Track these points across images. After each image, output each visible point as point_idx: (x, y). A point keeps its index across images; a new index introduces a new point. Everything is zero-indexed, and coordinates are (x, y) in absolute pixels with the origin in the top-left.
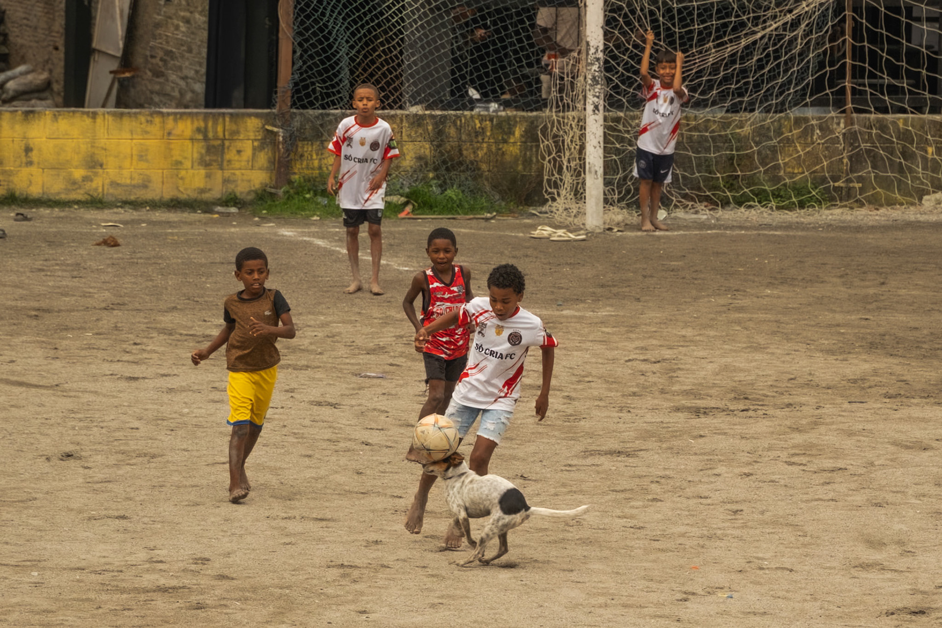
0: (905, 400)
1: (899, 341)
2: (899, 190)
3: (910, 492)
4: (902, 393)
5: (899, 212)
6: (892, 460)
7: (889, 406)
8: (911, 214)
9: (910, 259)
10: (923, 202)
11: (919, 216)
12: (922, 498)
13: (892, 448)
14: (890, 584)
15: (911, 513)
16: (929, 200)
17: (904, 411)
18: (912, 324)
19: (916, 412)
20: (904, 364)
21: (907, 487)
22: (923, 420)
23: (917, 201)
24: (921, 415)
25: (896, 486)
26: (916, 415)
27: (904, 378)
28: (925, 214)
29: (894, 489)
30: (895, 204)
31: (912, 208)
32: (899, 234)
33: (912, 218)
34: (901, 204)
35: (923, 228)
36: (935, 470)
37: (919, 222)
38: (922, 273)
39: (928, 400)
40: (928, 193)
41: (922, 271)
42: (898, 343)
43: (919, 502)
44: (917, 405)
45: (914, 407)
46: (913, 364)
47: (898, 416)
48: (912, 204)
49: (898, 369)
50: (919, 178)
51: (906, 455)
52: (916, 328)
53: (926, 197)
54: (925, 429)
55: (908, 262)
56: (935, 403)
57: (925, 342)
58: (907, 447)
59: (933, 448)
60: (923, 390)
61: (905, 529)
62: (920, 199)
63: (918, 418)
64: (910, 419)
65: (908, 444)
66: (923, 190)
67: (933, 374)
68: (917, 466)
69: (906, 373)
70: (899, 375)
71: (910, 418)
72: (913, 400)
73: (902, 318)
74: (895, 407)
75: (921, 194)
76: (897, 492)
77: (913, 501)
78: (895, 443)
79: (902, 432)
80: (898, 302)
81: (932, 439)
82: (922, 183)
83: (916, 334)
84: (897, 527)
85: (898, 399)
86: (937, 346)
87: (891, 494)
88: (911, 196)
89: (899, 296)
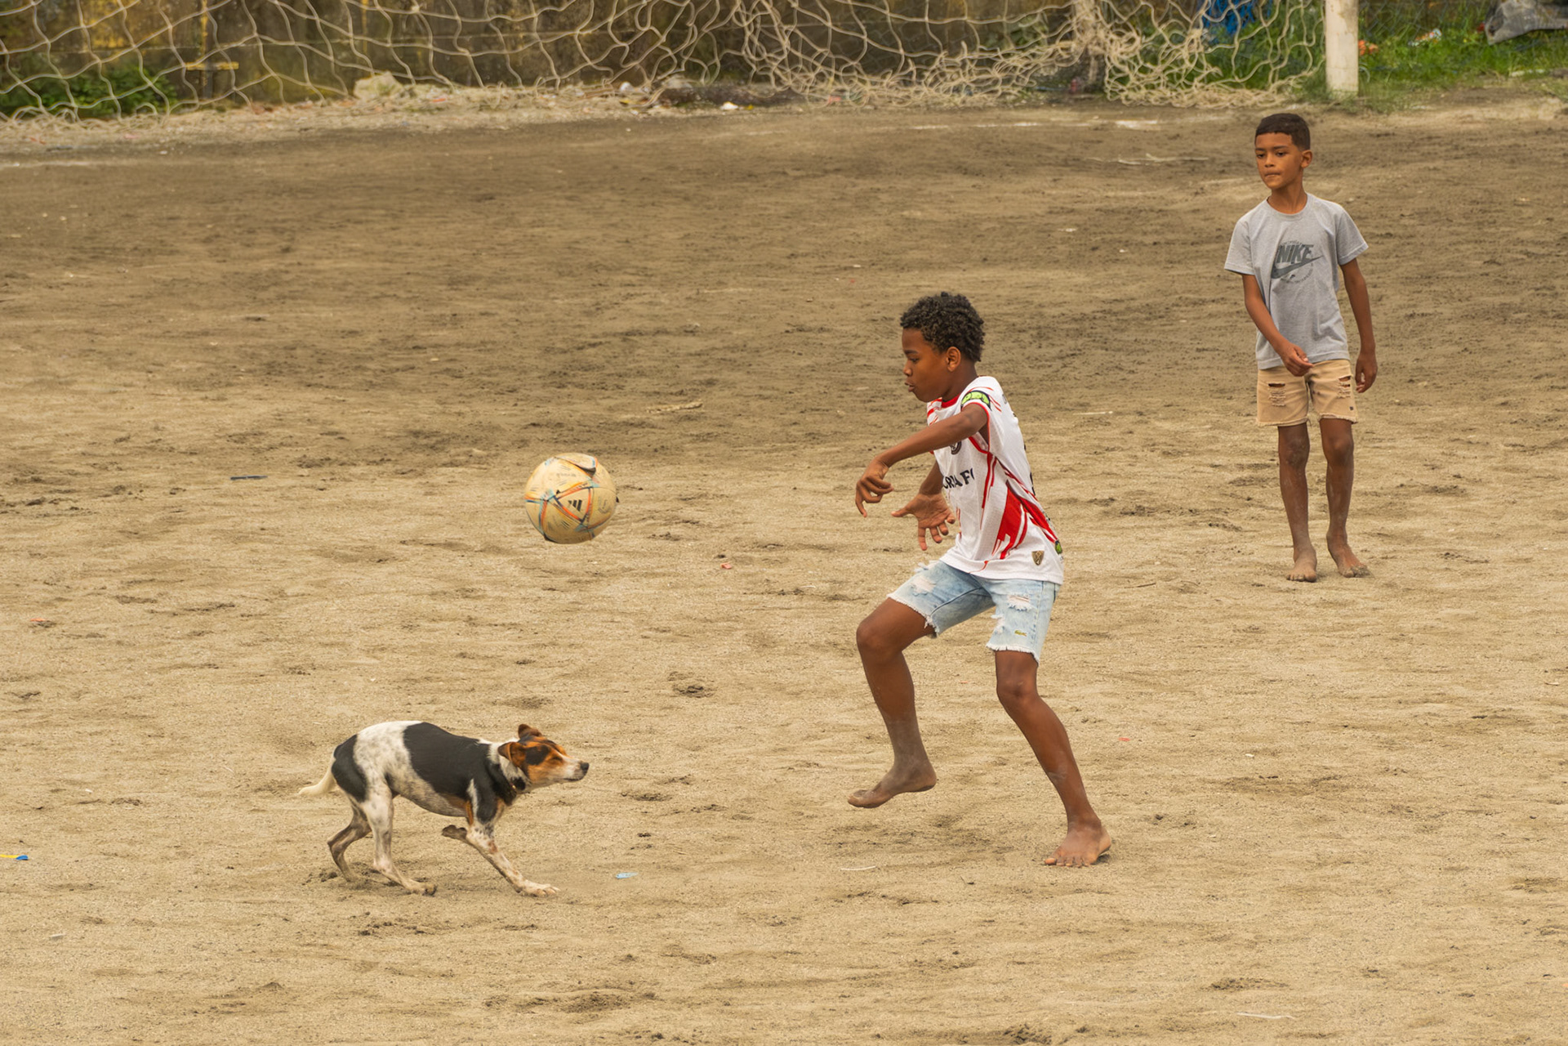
0: (338, 469)
1: (321, 357)
2: (311, 73)
3: (357, 644)
4: (333, 456)
5: (312, 114)
6: (319, 585)
7: (309, 482)
8: (333, 116)
9: (334, 202)
10: (356, 92)
11: (349, 119)
12: (378, 654)
13: (317, 562)
14: (326, 819)
15: (360, 682)
16: (367, 88)
17: (338, 491)
18: (346, 325)
19: (360, 491)
20: (334, 401)
21: (349, 633)
22: (375, 506)
23: (345, 93)
24: (371, 497)
25: (328, 633)
26: (362, 497)
27: (335, 428)
28: (361, 114)
29: (326, 640)
30: (302, 99)
31: (335, 105)
32: (314, 155)
33: (337, 123)
34: (315, 98)
35: (359, 141)
36: (401, 599)
37: (350, 130)
38: (360, 227)
39: (381, 468)
40: (366, 75)
41: (360, 222)
42: (320, 362)
43: (374, 661)
44: (362, 477)
45: (356, 482)
46: (352, 400)
47: (327, 500)
48: (336, 97)
49: (323, 412)
50: (347, 48)
51: (344, 574)
52: (353, 333)
53: (361, 83)
54: (379, 523)
55: (332, 207)
56: (396, 472)
57: (371, 358)
58: (347, 559)
59: (395, 559)
60: (372, 450)
61: (350, 713)
62: (351, 87)
63: (365, 502)
64: (349, 505)
65: (349, 553)
66: (355, 70)
67: (388, 417)
68: (365, 594)
69: (338, 417)
70: (324, 423)
71: (349, 502)
72: (353, 470)
73: (326, 313)
74: (320, 484)
75: (351, 78)
76: (332, 645)
77: (364, 660)
78: (324, 552)
79: (335, 530)
80: (316, 284)
81: (392, 542)
82: (353, 59)
83: (356, 343)
84: (334, 710)
85: (326, 469)
86: (395, 365)
87: (320, 650)
88: (333, 81)
89: (319, 272)
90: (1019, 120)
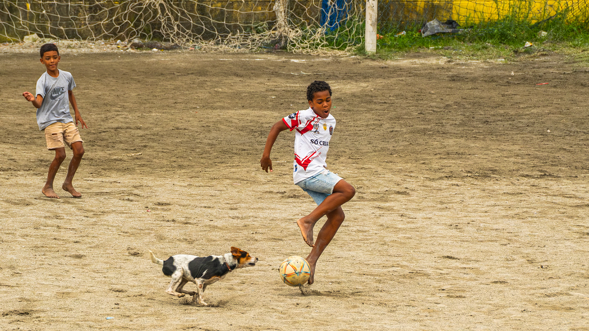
0: (13, 172)
1: (9, 133)
2: (8, 32)
3: (18, 233)
4: (12, 167)
5: (8, 47)
6: (6, 212)
7: (3, 176)
8: (16, 48)
9: (15, 78)
10: (24, 40)
11: (21, 49)
12: (25, 237)
13: (5, 204)
14: (5, 295)
15: (19, 247)
16: (28, 39)
17: (13, 180)
18: (18, 122)
19: (21, 180)
20: (13, 148)
21: (16, 230)
22: (26, 185)
23: (20, 40)
24: (25, 182)
25: (8, 229)
26: (21, 182)
27: (13, 158)
28: (26, 48)
29: (7, 232)
30: (5, 42)
31: (17, 44)
32: (8, 62)
33: (17, 51)
34: (10, 42)
35: (25, 57)
36: (34, 218)
37: (22, 53)
38: (25, 88)
39: (28, 172)
40: (27, 35)
41: (24, 86)
42: (8, 134)
43: (24, 240)
44: (22, 175)
45: (20, 177)
46: (19, 148)
47: (9, 183)
48: (17, 42)
49: (9, 152)
50: (20, 24)
51: (14, 209)
52: (20, 125)
53: (26, 37)
54: (27, 191)
55: (15, 80)
56: (34, 174)
57: (26, 134)
58: (16, 204)
59: (32, 204)
60: (26, 166)
61: (15, 258)
62: (22, 38)
63: (23, 184)
64: (17, 185)
65: (16, 201)
66: (24, 32)
67: (32, 154)
68: (22, 216)
69: (14, 154)
70: (9, 156)
71: (17, 184)
72: (19, 173)
73: (11, 117)
74: (7, 177)
75: (23, 35)
76: (9, 234)
77: (20, 239)
78: (7, 201)
79: (12, 193)
80: (8, 107)
81: (32, 198)
82: (24, 28)
83: (21, 128)
84: (9, 257)
85: (9, 172)
86: (35, 136)
87: (5, 235)
88: (16, 36)
89: (9, 103)
90: (257, 58)
